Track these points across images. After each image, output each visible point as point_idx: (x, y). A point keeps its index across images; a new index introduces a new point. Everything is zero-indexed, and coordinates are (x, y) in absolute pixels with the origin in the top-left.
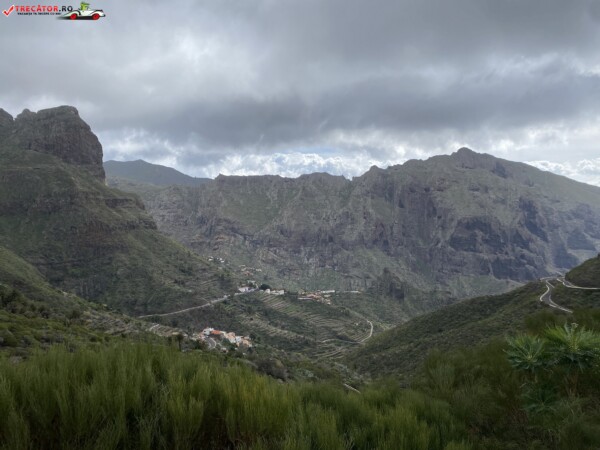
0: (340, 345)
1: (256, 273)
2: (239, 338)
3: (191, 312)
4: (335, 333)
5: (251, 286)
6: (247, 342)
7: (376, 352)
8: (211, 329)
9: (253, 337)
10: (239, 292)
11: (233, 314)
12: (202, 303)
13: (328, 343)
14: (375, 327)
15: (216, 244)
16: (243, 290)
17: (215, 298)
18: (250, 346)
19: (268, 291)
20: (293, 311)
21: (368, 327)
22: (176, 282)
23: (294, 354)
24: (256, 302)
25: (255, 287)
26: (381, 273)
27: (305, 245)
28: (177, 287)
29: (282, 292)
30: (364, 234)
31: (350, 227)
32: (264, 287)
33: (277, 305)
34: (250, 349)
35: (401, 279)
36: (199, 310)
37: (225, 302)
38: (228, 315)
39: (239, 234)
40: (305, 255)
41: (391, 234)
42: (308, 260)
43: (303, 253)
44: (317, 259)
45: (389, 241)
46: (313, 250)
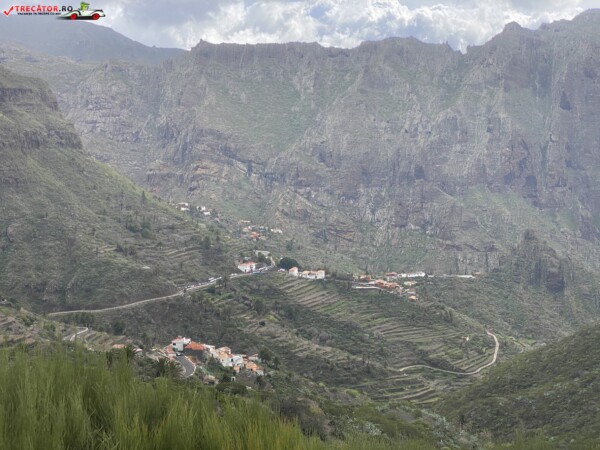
0: (433, 378)
1: (271, 236)
2: (239, 359)
3: (148, 307)
4: (424, 353)
5: (261, 260)
6: (254, 367)
7: (503, 393)
8: (186, 341)
9: (264, 356)
10: (239, 272)
11: (228, 312)
12: (167, 290)
13: (409, 372)
14: (504, 345)
15: (194, 179)
16: (245, 268)
17: (194, 281)
18: (261, 373)
19: (295, 271)
20: (343, 311)
21: (490, 345)
22: (119, 250)
23: (344, 391)
24: (272, 292)
25: (268, 263)
26: (520, 240)
27: (368, 184)
28: (121, 260)
29: (321, 275)
30: (487, 163)
31: (458, 147)
32: (287, 264)
33: (311, 299)
34: (259, 379)
35: (559, 253)
36: (163, 304)
37: (211, 290)
38: (217, 315)
39: (239, 160)
40: (368, 202)
41: (543, 163)
42: (373, 212)
43: (364, 199)
44: (392, 212)
45: (538, 178)
46: (383, 194)
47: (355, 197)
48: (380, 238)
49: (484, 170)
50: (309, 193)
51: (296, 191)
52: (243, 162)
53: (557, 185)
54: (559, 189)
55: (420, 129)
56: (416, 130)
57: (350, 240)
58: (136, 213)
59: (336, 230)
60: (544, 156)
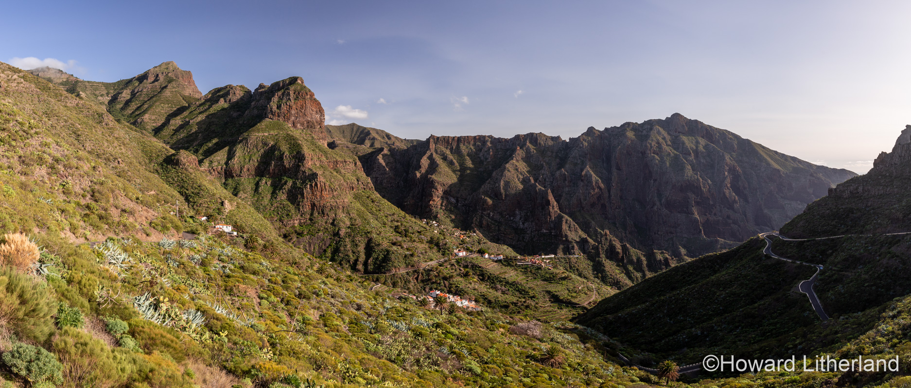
2: (465, 302)
4: (557, 296)
5: (468, 250)
8: (438, 292)
9: (477, 301)
14: (598, 290)
16: (460, 254)
18: (477, 309)
19: (486, 255)
20: (512, 275)
21: (591, 290)
22: (393, 243)
24: (474, 266)
25: (472, 251)
28: (395, 248)
29: (501, 257)
32: (482, 251)
33: (495, 270)
39: (452, 196)
40: (521, 218)
41: (610, 196)
42: (523, 224)
43: (518, 217)
44: (534, 224)
45: (607, 204)
46: (528, 214)
47: (514, 215)
48: (527, 237)
49: (581, 201)
50: (489, 214)
51: (482, 213)
52: (454, 198)
53: (616, 208)
54: (617, 210)
55: (547, 180)
56: (545, 180)
57: (511, 239)
58: (402, 224)
59: (504, 234)
60: (609, 194)
